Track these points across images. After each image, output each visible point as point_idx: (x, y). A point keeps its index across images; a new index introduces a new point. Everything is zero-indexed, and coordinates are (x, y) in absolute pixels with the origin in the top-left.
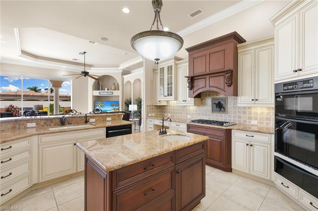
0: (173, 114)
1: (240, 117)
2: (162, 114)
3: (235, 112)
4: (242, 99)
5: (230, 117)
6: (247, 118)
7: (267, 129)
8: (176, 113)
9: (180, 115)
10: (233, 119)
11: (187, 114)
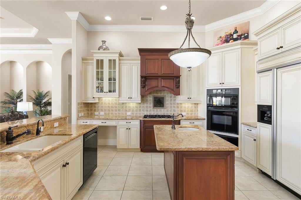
0: (107, 112)
1: (174, 111)
2: (90, 112)
3: (171, 107)
4: (181, 97)
5: (168, 111)
6: (179, 110)
7: (191, 117)
8: (112, 110)
9: (117, 112)
10: (166, 112)
11: (126, 111)
